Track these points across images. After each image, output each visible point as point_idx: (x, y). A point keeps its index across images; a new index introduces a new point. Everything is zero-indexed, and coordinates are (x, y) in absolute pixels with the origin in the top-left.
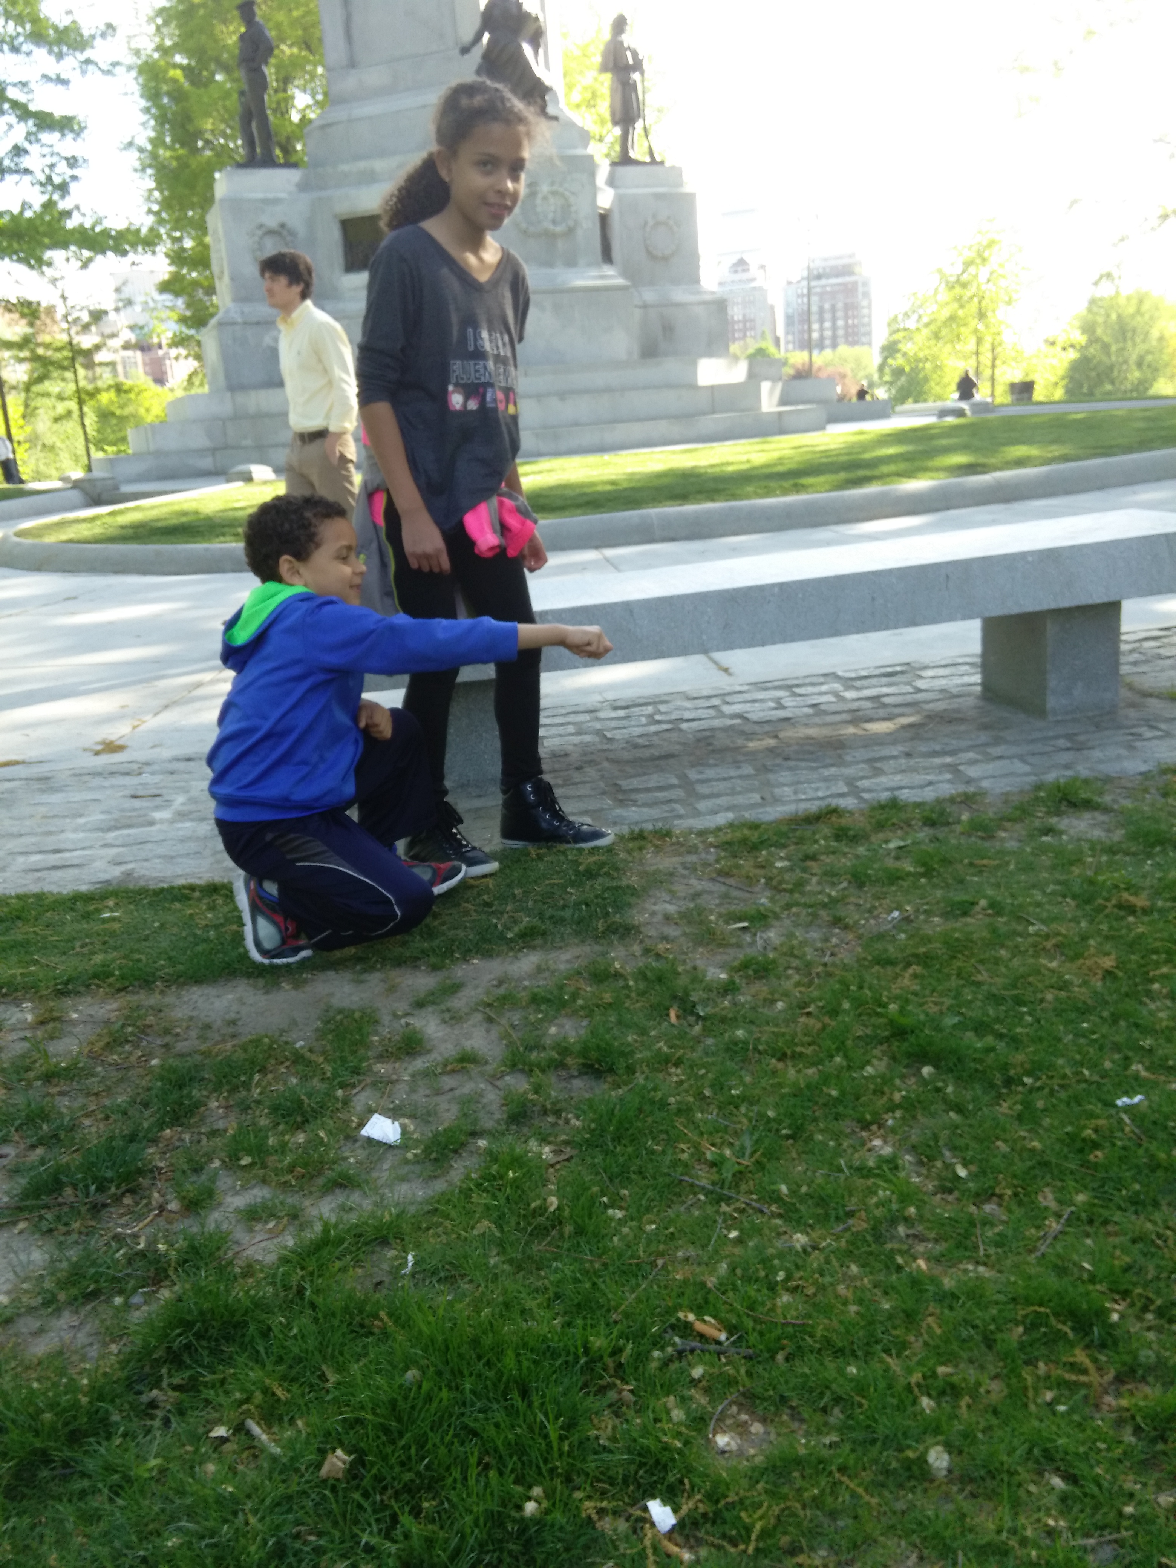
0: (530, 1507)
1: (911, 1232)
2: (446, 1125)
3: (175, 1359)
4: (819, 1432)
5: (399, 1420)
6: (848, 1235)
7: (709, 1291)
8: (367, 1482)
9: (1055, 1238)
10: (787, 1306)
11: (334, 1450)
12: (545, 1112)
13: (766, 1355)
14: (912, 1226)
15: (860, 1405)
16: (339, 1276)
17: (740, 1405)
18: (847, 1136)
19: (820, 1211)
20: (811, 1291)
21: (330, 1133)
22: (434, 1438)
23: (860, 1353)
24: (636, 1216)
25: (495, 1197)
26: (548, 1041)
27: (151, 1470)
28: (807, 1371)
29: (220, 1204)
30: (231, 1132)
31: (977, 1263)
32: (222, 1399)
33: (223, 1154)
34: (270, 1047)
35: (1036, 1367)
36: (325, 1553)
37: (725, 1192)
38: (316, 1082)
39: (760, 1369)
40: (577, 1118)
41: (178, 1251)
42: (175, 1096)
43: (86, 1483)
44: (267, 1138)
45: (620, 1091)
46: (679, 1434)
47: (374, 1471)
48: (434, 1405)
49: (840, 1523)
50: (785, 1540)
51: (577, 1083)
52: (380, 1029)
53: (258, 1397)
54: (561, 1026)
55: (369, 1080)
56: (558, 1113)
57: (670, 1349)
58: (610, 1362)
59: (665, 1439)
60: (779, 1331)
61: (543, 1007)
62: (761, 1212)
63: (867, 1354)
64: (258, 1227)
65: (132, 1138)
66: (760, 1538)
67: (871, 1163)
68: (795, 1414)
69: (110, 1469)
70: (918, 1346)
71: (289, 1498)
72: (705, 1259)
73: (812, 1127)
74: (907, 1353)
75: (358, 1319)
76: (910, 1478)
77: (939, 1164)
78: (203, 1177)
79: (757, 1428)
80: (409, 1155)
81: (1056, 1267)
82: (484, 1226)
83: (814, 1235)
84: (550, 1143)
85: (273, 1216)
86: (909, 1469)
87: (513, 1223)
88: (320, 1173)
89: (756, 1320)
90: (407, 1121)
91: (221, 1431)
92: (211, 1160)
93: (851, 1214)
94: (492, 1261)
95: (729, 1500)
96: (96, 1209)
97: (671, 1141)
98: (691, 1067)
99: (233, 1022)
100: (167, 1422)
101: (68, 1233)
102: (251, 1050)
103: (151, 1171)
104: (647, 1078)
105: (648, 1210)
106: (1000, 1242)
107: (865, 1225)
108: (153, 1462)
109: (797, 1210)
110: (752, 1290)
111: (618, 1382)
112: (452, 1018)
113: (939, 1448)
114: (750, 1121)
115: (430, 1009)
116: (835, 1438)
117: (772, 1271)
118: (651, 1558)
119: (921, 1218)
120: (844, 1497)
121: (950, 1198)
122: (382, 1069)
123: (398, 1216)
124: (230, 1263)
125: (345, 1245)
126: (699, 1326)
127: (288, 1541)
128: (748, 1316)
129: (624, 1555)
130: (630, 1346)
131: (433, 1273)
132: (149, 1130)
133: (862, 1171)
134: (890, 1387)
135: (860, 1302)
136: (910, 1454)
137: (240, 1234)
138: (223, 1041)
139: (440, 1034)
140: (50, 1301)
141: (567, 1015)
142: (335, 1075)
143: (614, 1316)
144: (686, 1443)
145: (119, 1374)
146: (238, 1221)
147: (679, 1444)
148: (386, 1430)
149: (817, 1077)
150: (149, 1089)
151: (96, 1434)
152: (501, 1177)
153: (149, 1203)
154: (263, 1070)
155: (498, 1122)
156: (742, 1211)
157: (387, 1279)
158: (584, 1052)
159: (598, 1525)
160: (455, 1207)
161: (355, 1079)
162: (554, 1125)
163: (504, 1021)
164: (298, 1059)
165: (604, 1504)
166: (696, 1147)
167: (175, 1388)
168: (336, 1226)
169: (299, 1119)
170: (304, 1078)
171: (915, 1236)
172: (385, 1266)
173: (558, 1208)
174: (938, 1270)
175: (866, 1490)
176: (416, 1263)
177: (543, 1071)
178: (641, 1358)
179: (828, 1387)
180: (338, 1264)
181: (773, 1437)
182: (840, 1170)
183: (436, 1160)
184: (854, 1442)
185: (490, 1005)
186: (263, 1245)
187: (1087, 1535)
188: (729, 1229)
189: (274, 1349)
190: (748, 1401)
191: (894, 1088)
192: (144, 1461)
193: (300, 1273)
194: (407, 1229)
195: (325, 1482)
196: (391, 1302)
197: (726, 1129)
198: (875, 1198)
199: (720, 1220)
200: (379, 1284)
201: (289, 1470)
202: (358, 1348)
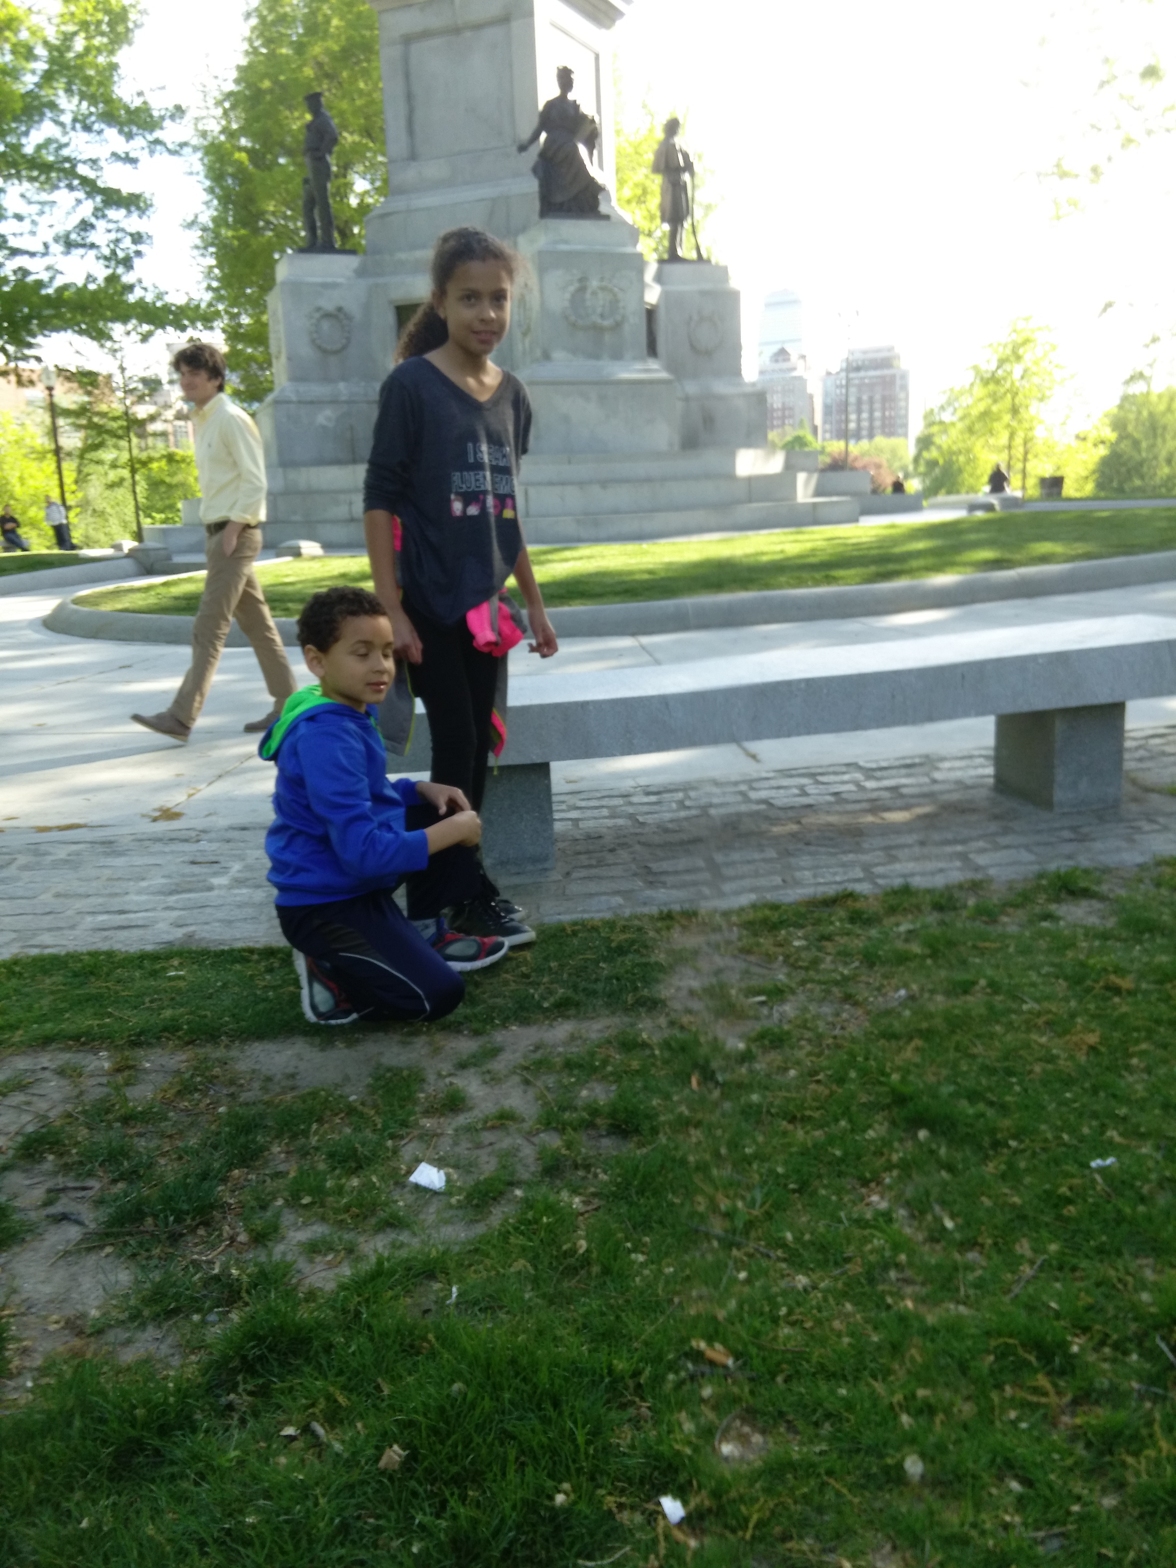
0: (560, 1498)
1: (900, 1276)
2: (486, 1175)
3: (249, 1368)
4: (811, 1442)
5: (447, 1423)
6: (844, 1278)
7: (719, 1322)
8: (419, 1473)
9: (1028, 1282)
10: (788, 1338)
11: (391, 1446)
12: (576, 1167)
13: (767, 1377)
14: (902, 1271)
15: (848, 1420)
16: (392, 1303)
17: (744, 1420)
18: (848, 1192)
19: (820, 1257)
20: (808, 1325)
21: (382, 1178)
22: (477, 1440)
23: (850, 1378)
24: (656, 1258)
25: (531, 1240)
26: (580, 1103)
27: (231, 1460)
28: (803, 1390)
29: (283, 1238)
30: (293, 1174)
31: (958, 1303)
32: (290, 1402)
33: (286, 1194)
34: (326, 1100)
35: (1003, 1390)
36: (382, 1532)
37: (738, 1238)
38: (368, 1133)
39: (762, 1390)
40: (605, 1172)
41: (249, 1275)
42: (242, 1140)
43: (175, 1469)
44: (326, 1180)
45: (645, 1150)
46: (690, 1444)
47: (426, 1464)
48: (478, 1411)
49: (826, 1518)
50: (777, 1530)
51: (605, 1142)
52: (426, 1086)
53: (322, 1404)
54: (592, 1090)
55: (416, 1133)
56: (587, 1168)
57: (683, 1374)
58: (630, 1382)
59: (677, 1447)
60: (779, 1357)
61: (576, 1072)
62: (768, 1256)
63: (857, 1378)
64: (318, 1259)
65: (204, 1177)
66: (756, 1527)
67: (869, 1216)
68: (791, 1428)
69: (196, 1458)
70: (902, 1373)
71: (351, 1487)
72: (716, 1296)
73: (816, 1183)
74: (892, 1378)
75: (408, 1341)
76: (888, 1482)
77: (929, 1217)
78: (269, 1214)
79: (757, 1439)
80: (453, 1201)
81: (1026, 1306)
82: (521, 1264)
83: (814, 1277)
84: (580, 1194)
85: (332, 1249)
86: (887, 1473)
87: (546, 1264)
88: (373, 1212)
89: (760, 1348)
90: (450, 1170)
91: (290, 1431)
92: (275, 1198)
93: (847, 1260)
94: (527, 1296)
95: (731, 1496)
96: (175, 1239)
97: (689, 1193)
98: (710, 1129)
99: (293, 1076)
100: (243, 1422)
101: (150, 1258)
102: (310, 1101)
103: (222, 1206)
104: (669, 1138)
105: (667, 1254)
106: (979, 1285)
107: (860, 1270)
108: (233, 1454)
109: (800, 1255)
110: (757, 1324)
111: (637, 1400)
112: (492, 1079)
113: (915, 1457)
114: (761, 1175)
115: (472, 1070)
116: (824, 1447)
117: (775, 1306)
118: (663, 1544)
119: (910, 1264)
120: (830, 1495)
121: (938, 1248)
122: (428, 1123)
123: (444, 1253)
124: (295, 1289)
125: (397, 1276)
126: (710, 1354)
127: (351, 1521)
128: (753, 1344)
129: (639, 1541)
130: (649, 1369)
131: (475, 1304)
132: (219, 1171)
133: (860, 1222)
134: (875, 1405)
135: (852, 1335)
136: (889, 1461)
137: (302, 1264)
138: (284, 1093)
139: (481, 1093)
140: (136, 1316)
141: (597, 1080)
142: (385, 1127)
143: (635, 1344)
144: (696, 1451)
145: (200, 1380)
146: (300, 1254)
147: (688, 1451)
148: (435, 1431)
149: (823, 1138)
150: (218, 1134)
151: (183, 1429)
152: (536, 1222)
153: (220, 1236)
154: (320, 1121)
155: (533, 1174)
156: (750, 1256)
157: (433, 1307)
158: (613, 1113)
159: (618, 1517)
160: (494, 1247)
161: (403, 1132)
162: (584, 1179)
163: (539, 1084)
164: (351, 1111)
165: (623, 1499)
166: (712, 1199)
167: (251, 1393)
168: (388, 1260)
169: (354, 1165)
170: (357, 1129)
171: (904, 1280)
172: (433, 1297)
173: (587, 1251)
174: (923, 1310)
175: (850, 1491)
176: (459, 1295)
177: (575, 1129)
178: (657, 1379)
179: (820, 1405)
180: (390, 1293)
181: (771, 1445)
182: (840, 1221)
183: (477, 1206)
184: (841, 1451)
185: (527, 1068)
186: (323, 1274)
187: (1038, 1529)
188: (738, 1271)
189: (335, 1363)
190: (751, 1415)
191: (892, 1149)
192: (225, 1452)
193: (357, 1299)
194: (452, 1265)
195: (383, 1473)
196: (438, 1327)
197: (739, 1184)
198: (869, 1247)
199: (731, 1264)
200: (427, 1311)
201: (351, 1463)
202: (409, 1365)
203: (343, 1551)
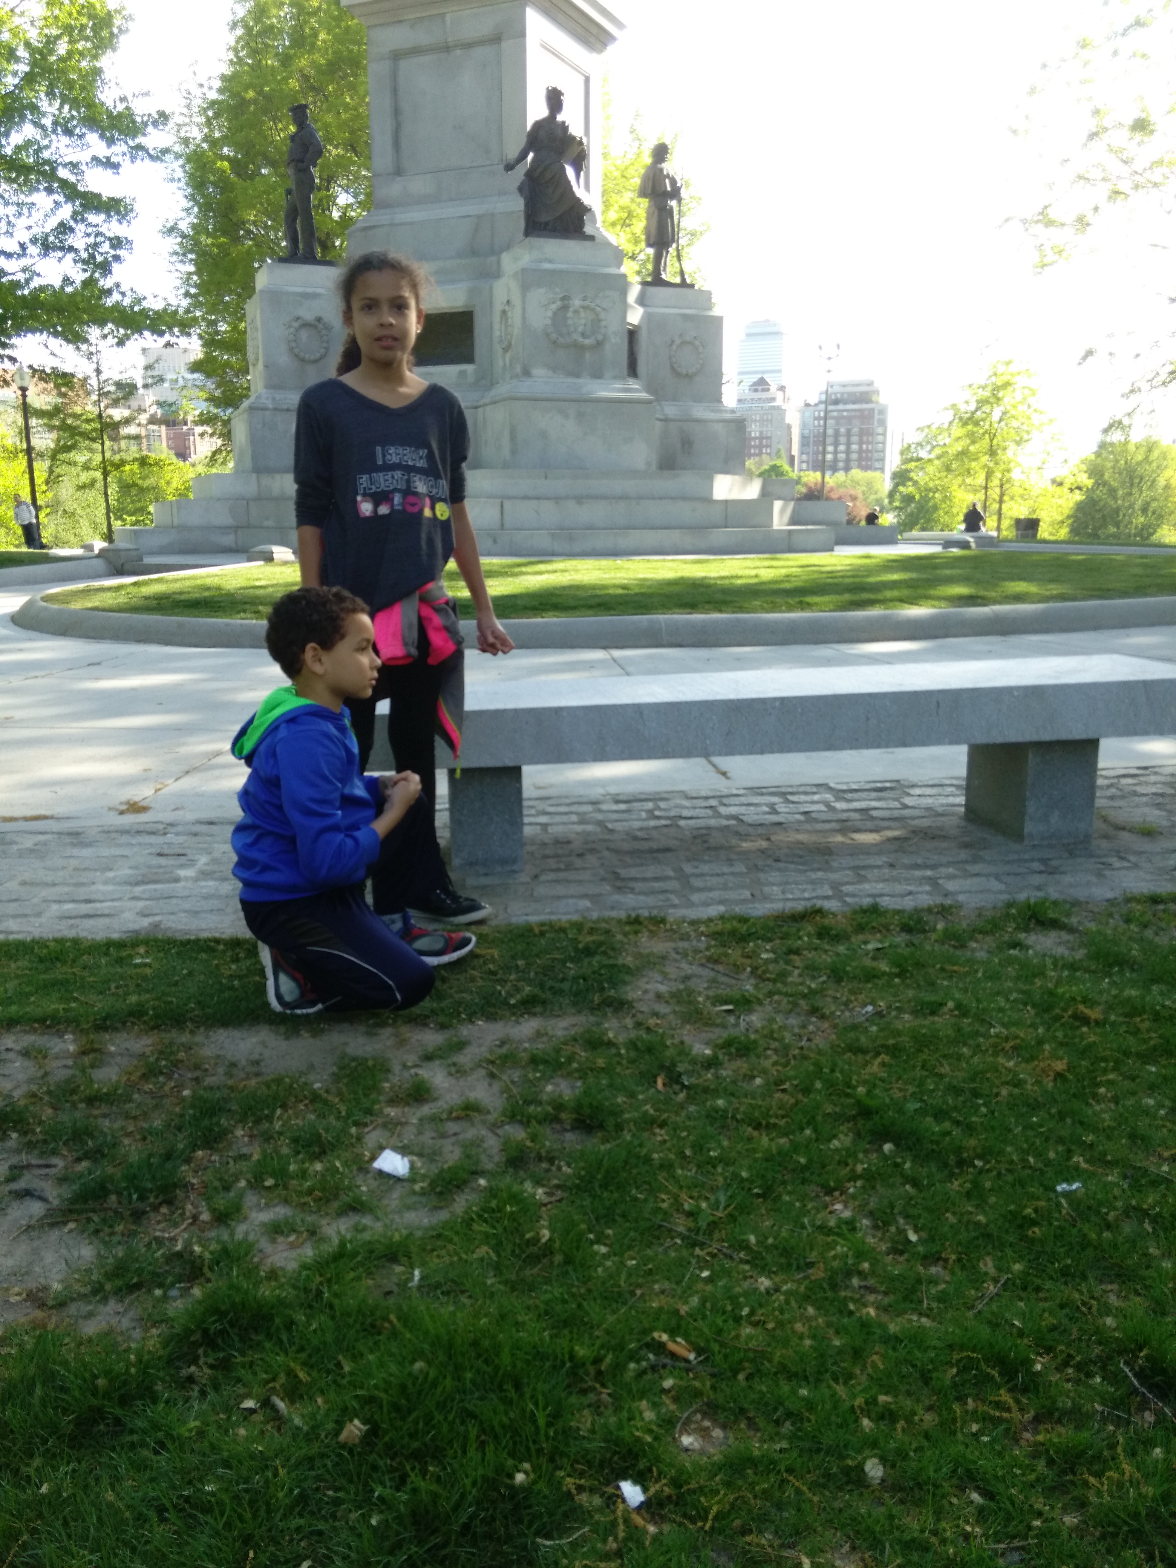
0: (520, 1477)
1: (863, 1284)
2: (451, 1163)
3: (210, 1341)
4: (771, 1439)
5: (408, 1400)
6: (807, 1282)
7: (682, 1317)
8: (380, 1447)
9: (991, 1299)
10: (750, 1337)
11: (351, 1421)
12: (540, 1159)
13: (729, 1374)
14: (865, 1278)
15: (809, 1421)
16: (354, 1284)
17: (705, 1415)
18: (811, 1199)
19: (783, 1260)
20: (770, 1326)
21: (345, 1164)
22: (439, 1417)
23: (811, 1379)
24: (619, 1250)
25: (494, 1228)
26: (545, 1097)
27: (190, 1431)
28: (764, 1388)
29: (246, 1218)
30: (256, 1157)
31: (921, 1315)
32: (250, 1377)
33: (249, 1176)
34: (291, 1086)
35: (965, 1402)
36: (341, 1504)
37: (700, 1238)
38: (332, 1119)
39: (723, 1386)
40: (569, 1165)
41: (211, 1253)
42: (206, 1122)
43: (135, 1438)
44: (289, 1164)
45: (608, 1146)
46: (650, 1431)
47: (387, 1439)
48: (439, 1390)
49: (786, 1514)
50: (737, 1523)
51: (569, 1136)
52: (390, 1076)
53: (282, 1379)
54: (557, 1085)
55: (380, 1121)
56: (551, 1160)
57: (644, 1364)
58: (592, 1370)
59: (637, 1433)
60: (741, 1355)
61: (541, 1067)
62: (731, 1258)
63: (818, 1380)
64: (280, 1239)
65: (168, 1156)
66: (716, 1518)
67: (832, 1223)
68: (752, 1424)
69: (156, 1427)
70: (864, 1378)
71: (311, 1459)
72: (679, 1292)
73: (781, 1189)
74: (853, 1382)
75: (369, 1320)
76: (848, 1483)
77: (893, 1229)
78: (232, 1194)
79: (717, 1433)
80: (417, 1187)
81: (989, 1322)
82: (483, 1250)
83: (777, 1279)
84: (543, 1186)
85: (294, 1231)
86: (847, 1474)
87: (509, 1251)
88: (336, 1197)
89: (723, 1345)
90: (415, 1158)
91: (250, 1404)
92: (238, 1180)
93: (810, 1265)
94: (489, 1282)
95: (691, 1486)
96: (138, 1216)
97: (653, 1191)
98: (675, 1130)
99: (257, 1063)
100: (203, 1394)
101: (112, 1234)
102: (274, 1087)
103: (185, 1186)
104: (634, 1135)
105: (630, 1247)
106: (942, 1298)
107: (822, 1275)
108: (193, 1424)
109: (763, 1258)
110: (719, 1322)
111: (598, 1386)
112: (458, 1072)
113: (875, 1461)
114: (725, 1179)
115: (437, 1062)
116: (785, 1445)
117: (738, 1306)
118: (622, 1527)
119: (873, 1273)
120: (789, 1492)
121: (901, 1259)
122: (392, 1112)
123: (407, 1237)
124: (257, 1267)
125: (359, 1258)
126: (672, 1346)
127: (310, 1492)
128: (715, 1340)
129: (598, 1523)
130: (610, 1356)
131: (436, 1288)
132: (183, 1151)
133: (824, 1229)
135: (814, 1337)
136: (850, 1463)
137: (264, 1244)
138: (248, 1078)
139: (446, 1085)
140: (98, 1289)
141: (562, 1076)
142: (349, 1115)
143: (597, 1333)
144: (656, 1439)
145: (161, 1352)
146: (262, 1234)
147: (649, 1439)
148: (396, 1407)
149: (788, 1145)
150: (182, 1116)
151: (142, 1398)
152: (499, 1211)
153: (183, 1214)
154: (284, 1106)
155: (497, 1165)
156: (713, 1256)
157: (395, 1289)
158: (578, 1108)
159: (577, 1498)
160: (457, 1233)
161: (368, 1119)
162: (548, 1171)
163: (505, 1077)
164: (315, 1098)
165: (583, 1482)
166: (676, 1198)
167: (211, 1367)
168: (351, 1241)
169: (317, 1149)
170: (322, 1116)
171: (866, 1288)
172: (395, 1279)
173: (550, 1240)
174: (885, 1318)
175: (810, 1489)
176: (422, 1279)
177: (540, 1123)
178: (618, 1367)
179: (781, 1404)
180: (352, 1275)
181: (731, 1441)
182: (803, 1227)
183: (441, 1193)
184: (802, 1450)
185: (493, 1062)
186: (285, 1254)
187: (998, 1541)
188: (702, 1269)
189: (297, 1340)
190: (711, 1410)
191: (857, 1161)
192: (185, 1423)
193: (318, 1279)
194: (414, 1249)
195: (343, 1446)
196: (400, 1308)
197: (703, 1185)
198: (833, 1253)
199: (694, 1261)
200: (389, 1293)
201: (311, 1436)
202: (371, 1344)
203: (302, 1522)
